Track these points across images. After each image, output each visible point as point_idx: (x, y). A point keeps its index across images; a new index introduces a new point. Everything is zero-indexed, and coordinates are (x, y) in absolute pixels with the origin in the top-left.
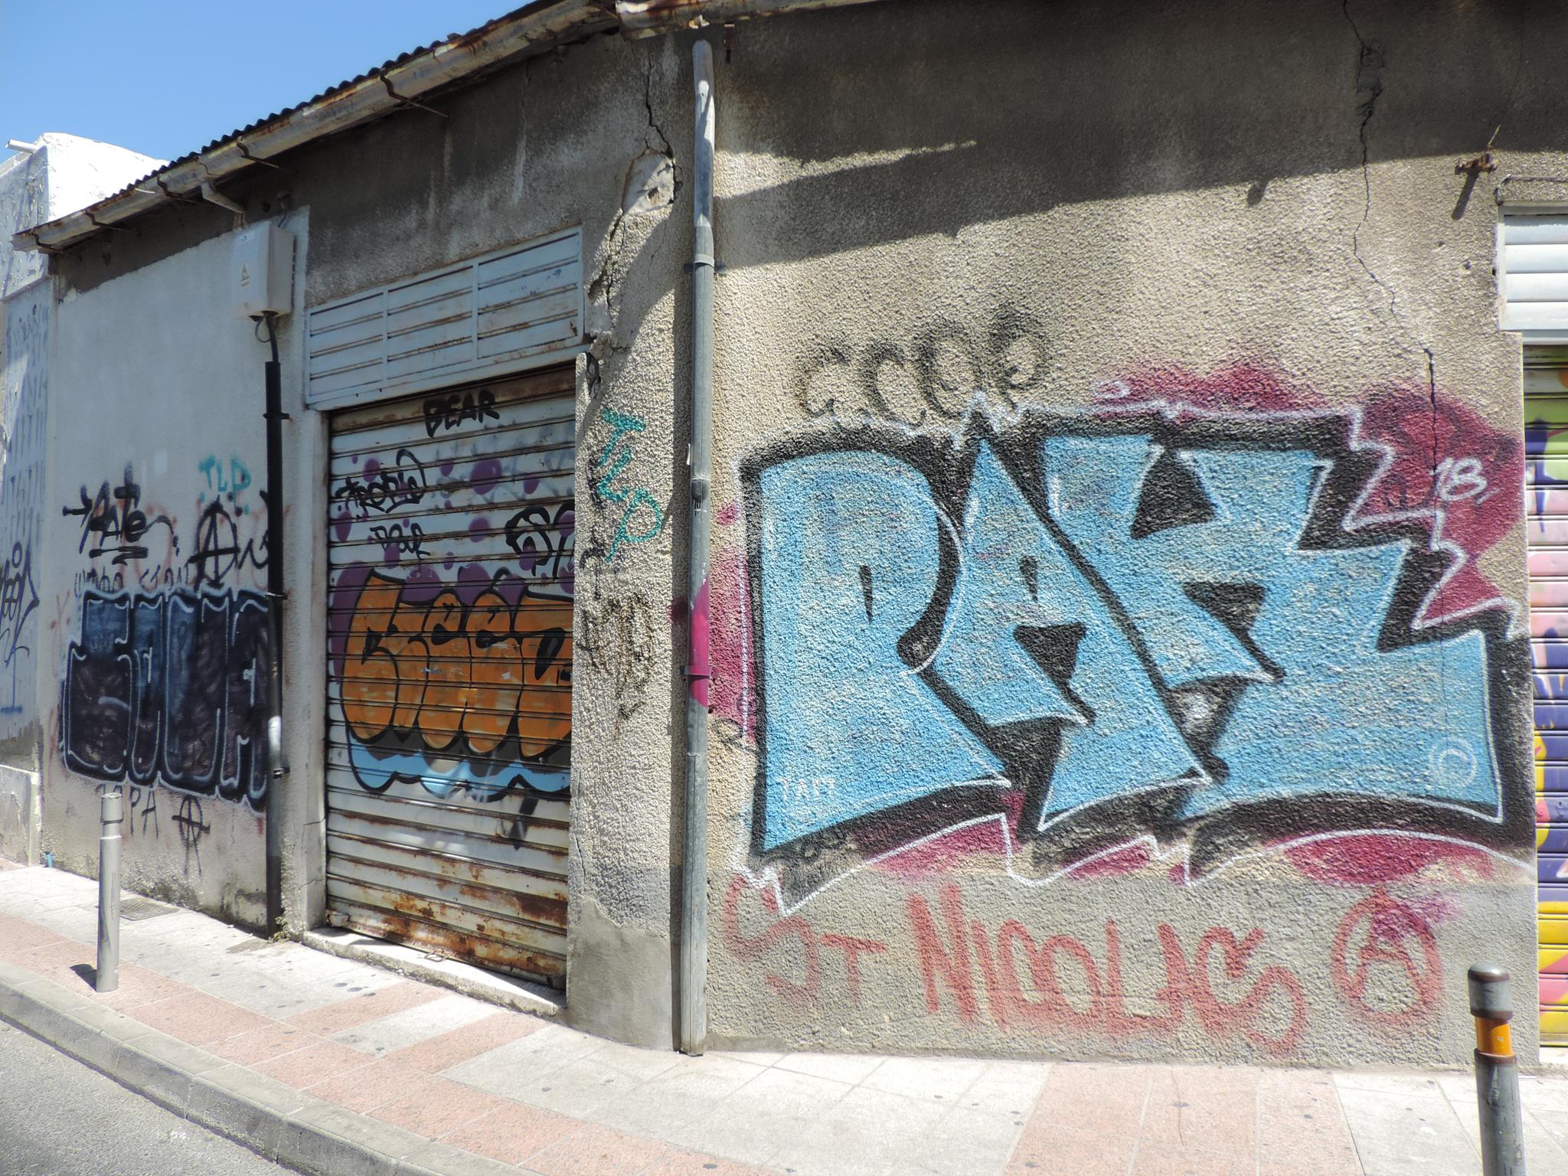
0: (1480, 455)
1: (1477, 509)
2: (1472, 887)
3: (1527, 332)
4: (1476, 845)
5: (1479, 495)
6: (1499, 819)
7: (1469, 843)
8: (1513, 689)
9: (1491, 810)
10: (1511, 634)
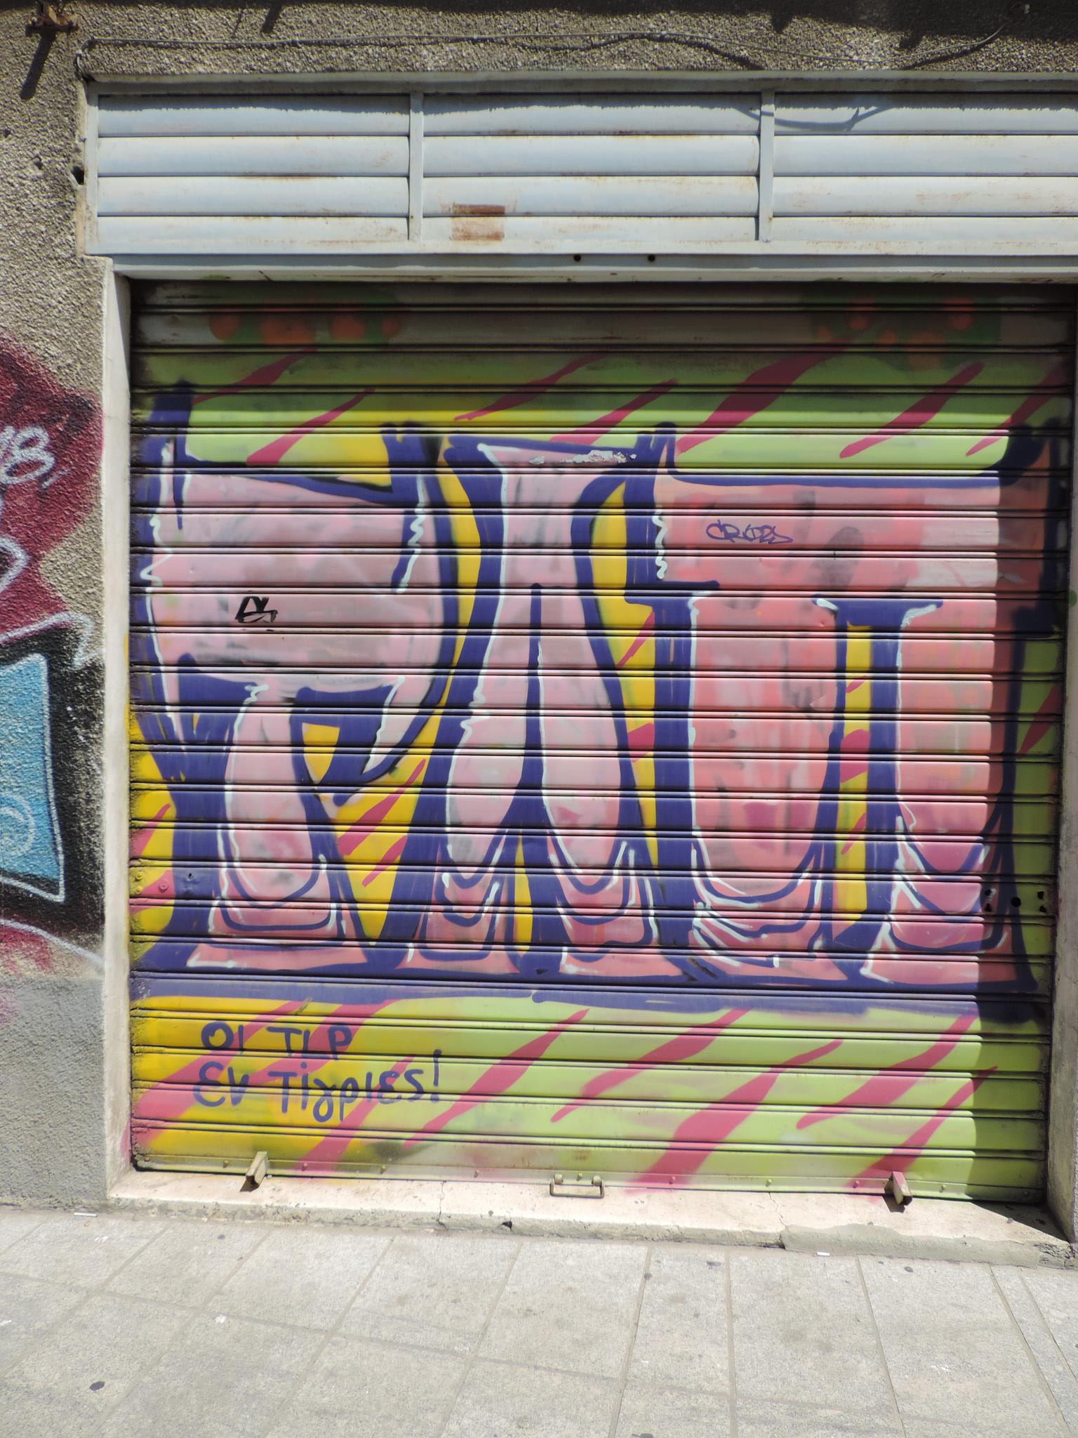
0: (46, 423)
1: (41, 495)
2: (29, 981)
3: (118, 257)
4: (33, 929)
5: (45, 477)
6: (60, 898)
7: (25, 927)
8: (80, 731)
9: (52, 887)
10: (80, 660)
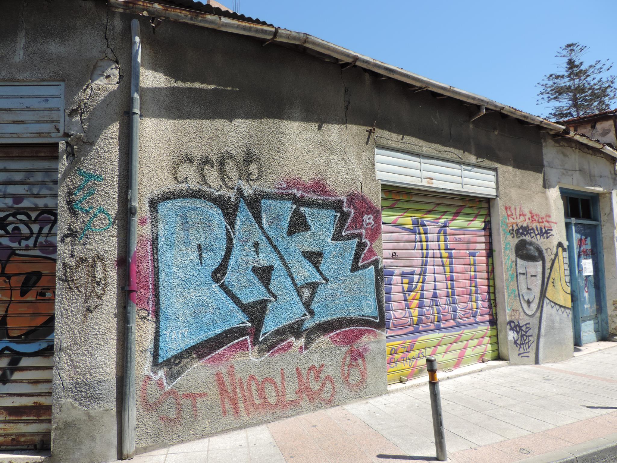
0: (373, 214)
1: (372, 230)
2: (373, 341)
3: (382, 180)
4: (373, 329)
5: (372, 226)
6: (378, 321)
7: (372, 329)
8: (380, 282)
9: (375, 318)
10: (380, 266)
